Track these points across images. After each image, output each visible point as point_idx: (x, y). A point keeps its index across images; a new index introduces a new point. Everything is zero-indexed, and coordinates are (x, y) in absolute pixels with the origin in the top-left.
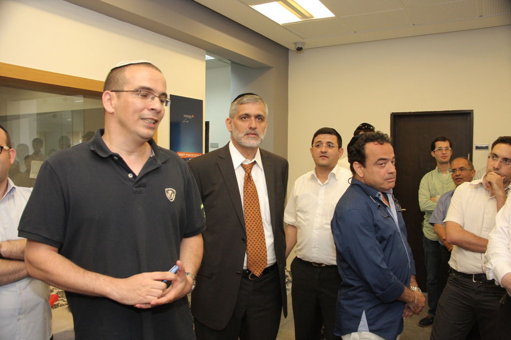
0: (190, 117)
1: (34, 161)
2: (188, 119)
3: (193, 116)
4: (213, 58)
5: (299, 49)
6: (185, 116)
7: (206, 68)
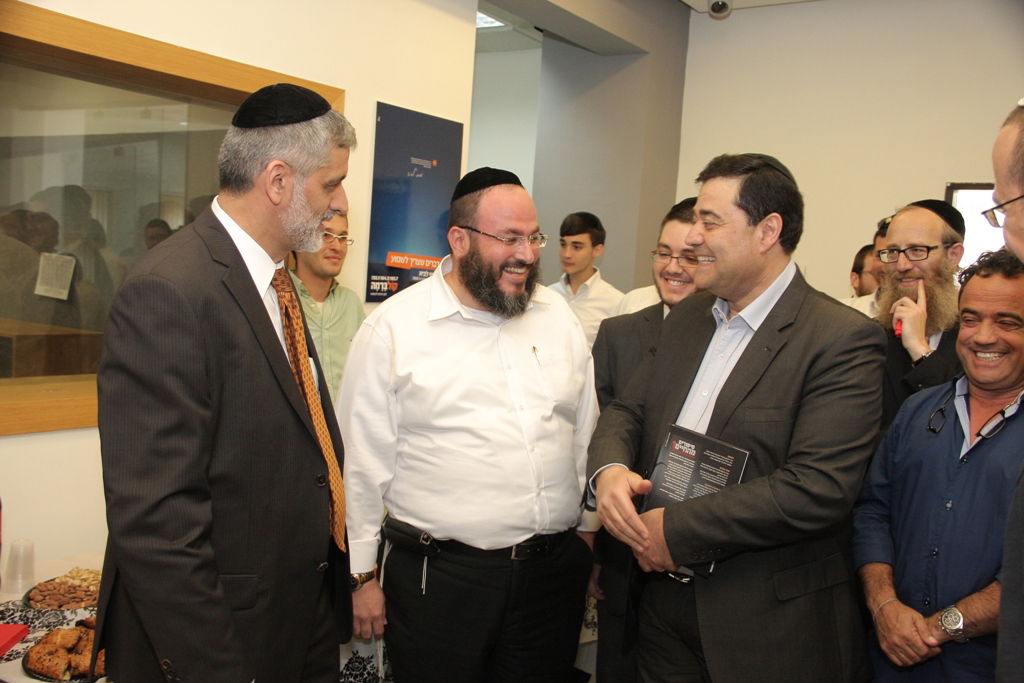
0: (426, 164)
1: (47, 254)
2: (421, 169)
3: (435, 163)
4: (498, 24)
5: (719, 9)
6: (415, 161)
7: (478, 50)
